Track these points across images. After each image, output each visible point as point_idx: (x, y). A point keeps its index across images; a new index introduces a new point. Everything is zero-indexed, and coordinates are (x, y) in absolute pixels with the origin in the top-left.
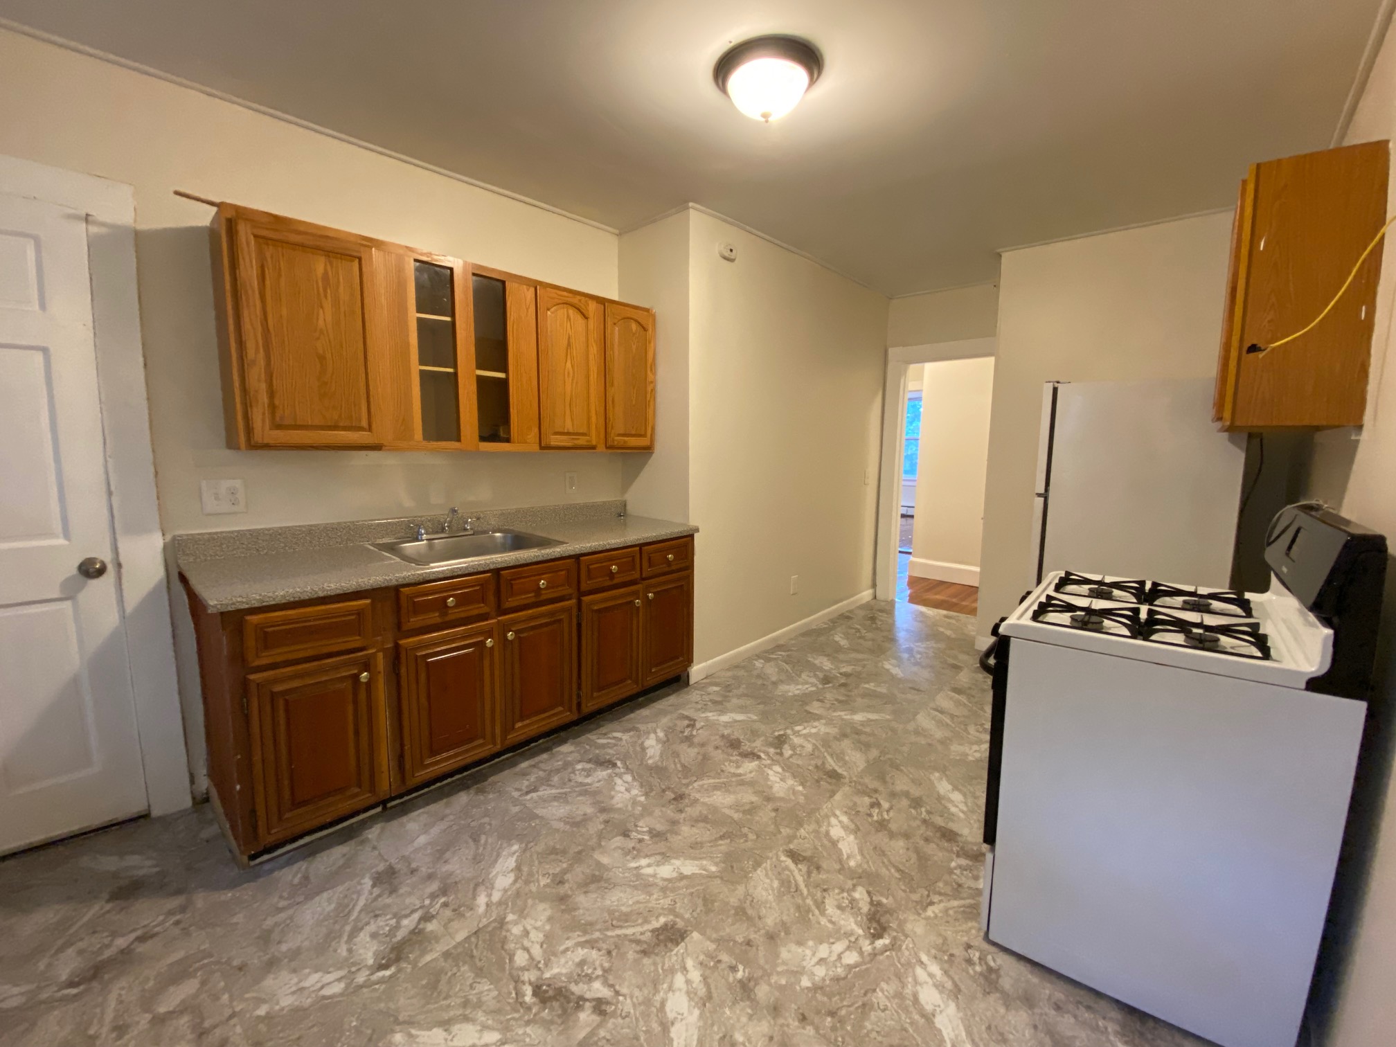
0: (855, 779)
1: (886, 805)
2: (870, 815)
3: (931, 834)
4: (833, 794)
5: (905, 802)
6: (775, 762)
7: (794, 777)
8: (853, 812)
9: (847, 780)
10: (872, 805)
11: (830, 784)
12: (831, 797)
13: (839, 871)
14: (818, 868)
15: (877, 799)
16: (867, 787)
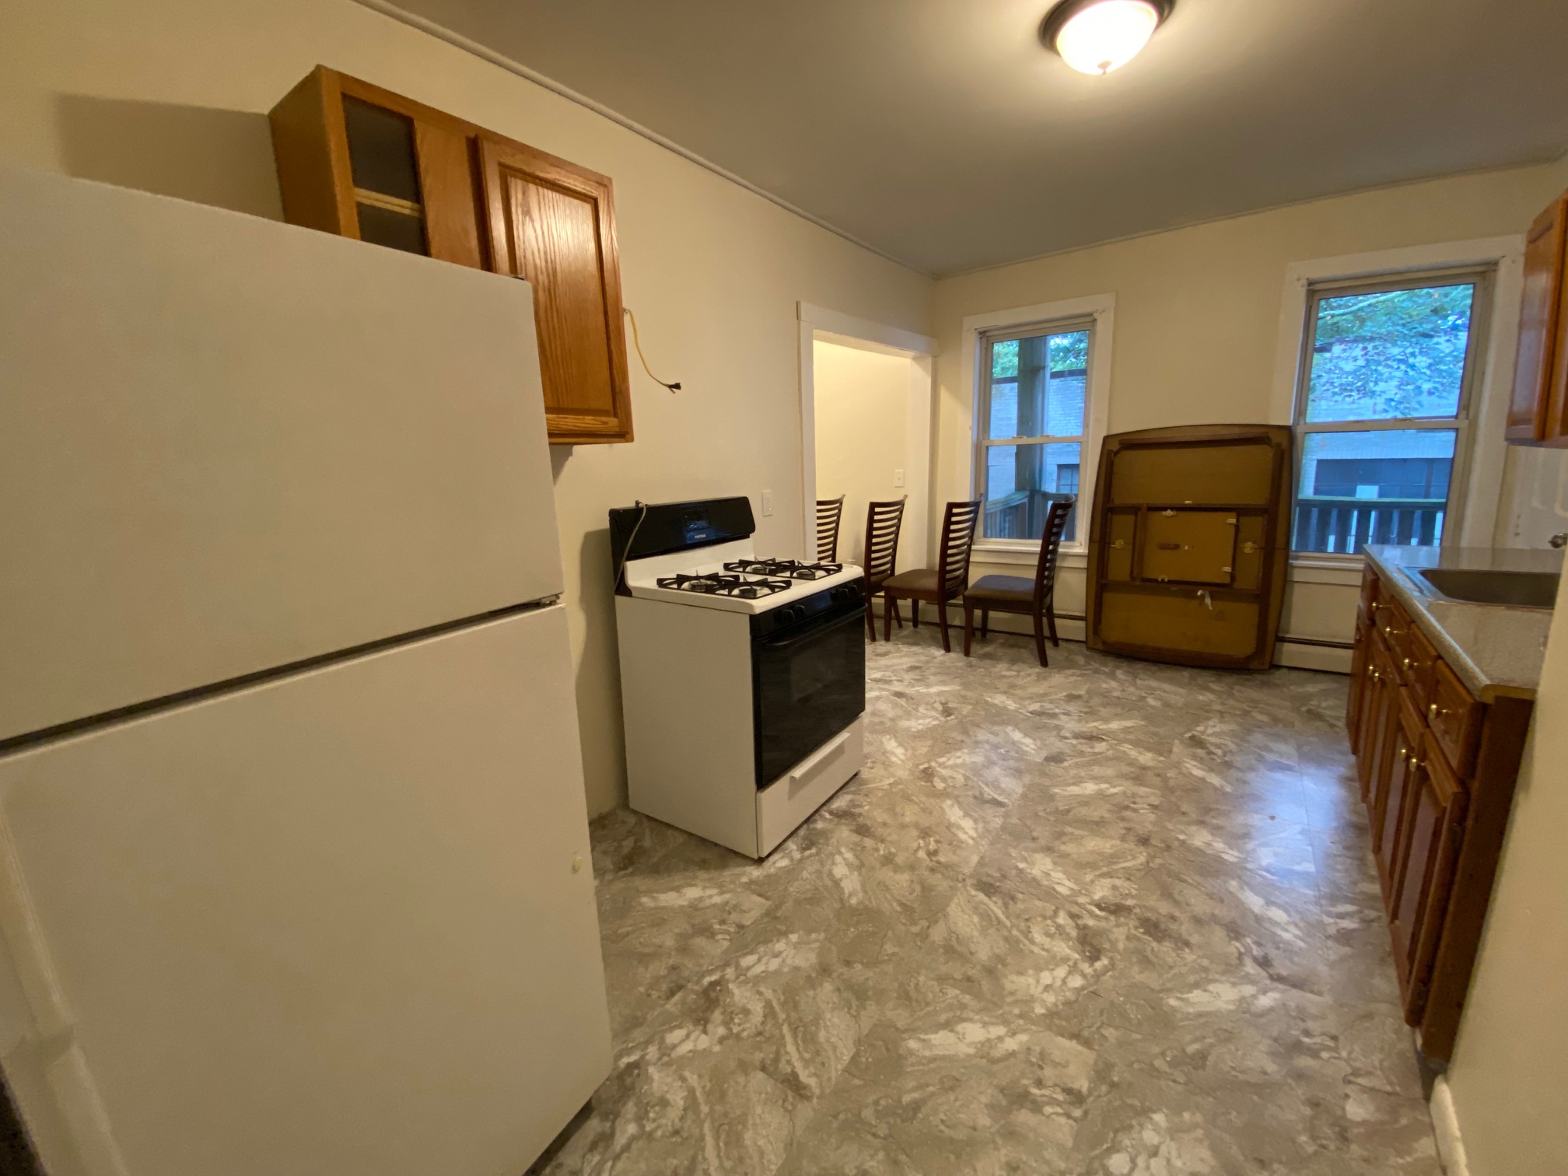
0: (960, 885)
1: (922, 854)
2: (937, 842)
3: (880, 830)
4: (981, 863)
5: (900, 859)
6: (1071, 900)
7: (1034, 879)
8: (956, 845)
9: (969, 882)
10: (935, 853)
11: (988, 875)
12: (982, 858)
13: (958, 796)
14: (975, 797)
15: (931, 860)
16: (943, 874)
